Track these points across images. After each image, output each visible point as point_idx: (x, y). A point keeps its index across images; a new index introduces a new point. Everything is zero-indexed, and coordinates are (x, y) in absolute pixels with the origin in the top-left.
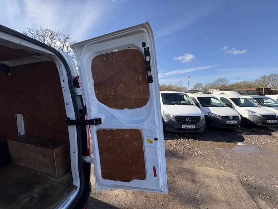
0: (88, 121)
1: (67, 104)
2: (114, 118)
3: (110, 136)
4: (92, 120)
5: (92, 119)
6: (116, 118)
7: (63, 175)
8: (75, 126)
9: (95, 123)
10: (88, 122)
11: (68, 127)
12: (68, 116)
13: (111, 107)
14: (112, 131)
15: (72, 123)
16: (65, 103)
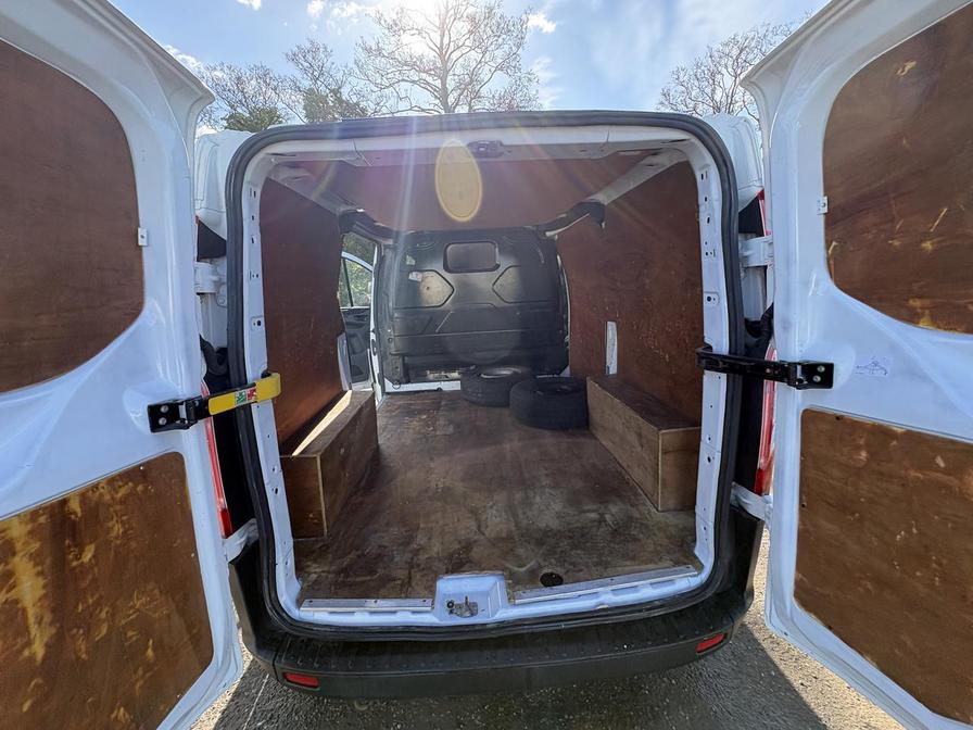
0: (770, 368)
1: (709, 299)
2: (913, 373)
3: (864, 454)
4: (789, 364)
5: (790, 360)
6: (925, 378)
7: (675, 510)
8: (724, 376)
9: (800, 381)
10: (768, 371)
11: (703, 373)
12: (707, 340)
13: (912, 318)
14: (880, 435)
15: (714, 362)
16: (705, 296)
